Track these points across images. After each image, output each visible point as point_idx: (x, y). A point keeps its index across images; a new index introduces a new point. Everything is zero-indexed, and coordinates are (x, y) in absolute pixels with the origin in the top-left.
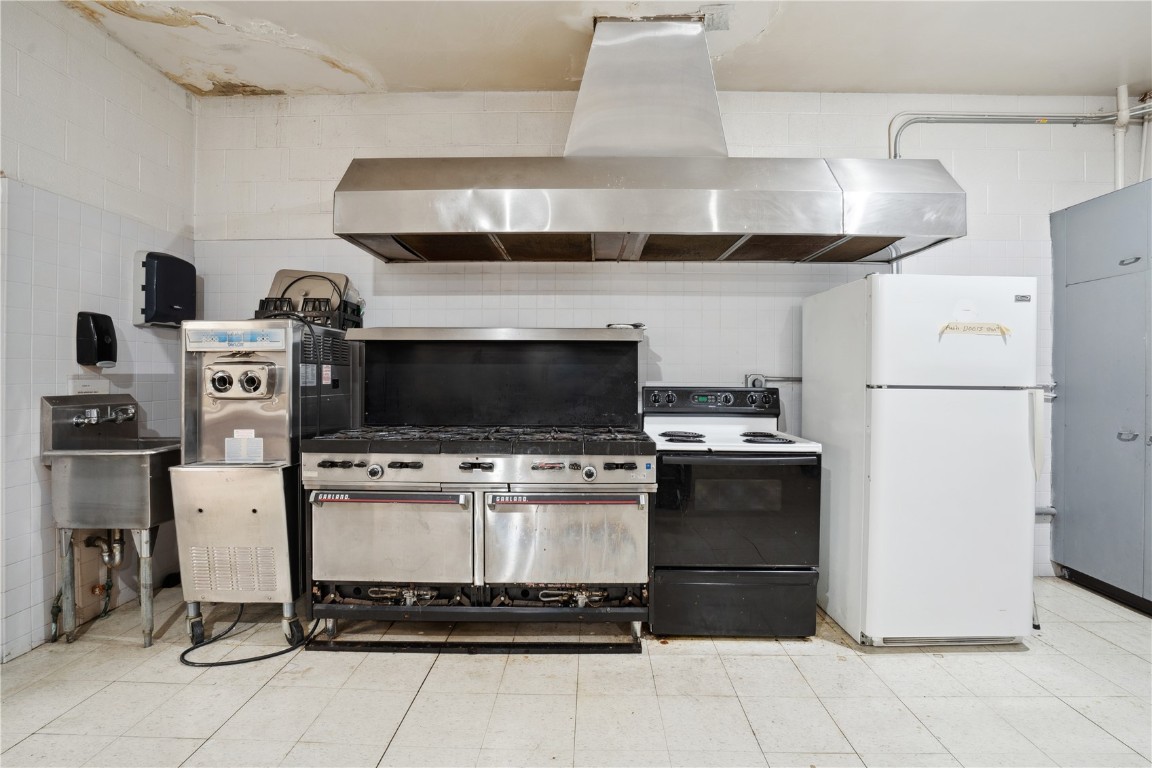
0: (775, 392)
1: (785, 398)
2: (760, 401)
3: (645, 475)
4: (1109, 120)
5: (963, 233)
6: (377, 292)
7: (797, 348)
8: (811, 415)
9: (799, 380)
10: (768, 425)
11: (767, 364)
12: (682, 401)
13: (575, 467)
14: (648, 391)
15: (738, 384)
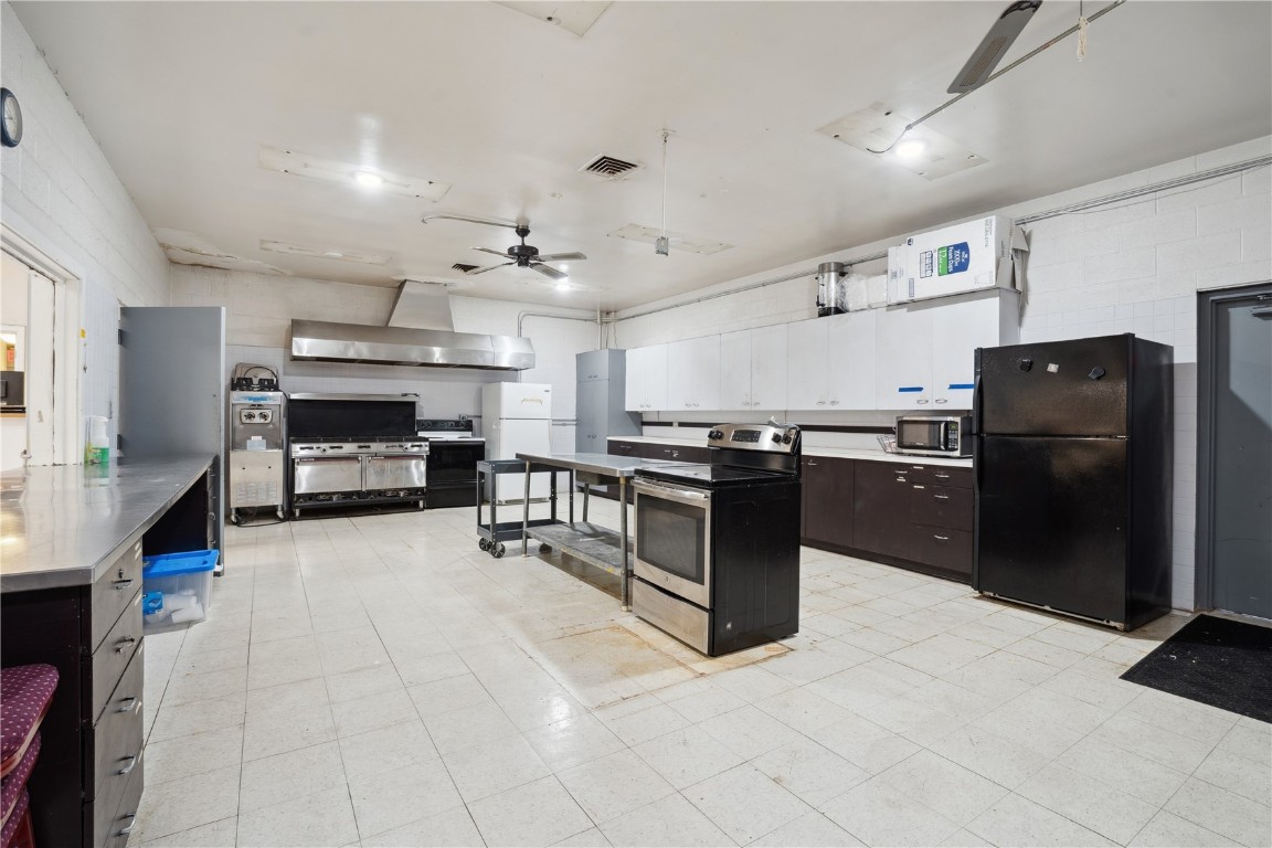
0: (471, 421)
1: (475, 423)
2: (465, 425)
3: (426, 449)
4: (594, 320)
5: (534, 367)
6: (285, 374)
7: (479, 402)
8: (485, 430)
9: (481, 417)
10: (469, 434)
11: (466, 410)
12: (435, 425)
13: (401, 446)
14: (419, 421)
15: (457, 419)
